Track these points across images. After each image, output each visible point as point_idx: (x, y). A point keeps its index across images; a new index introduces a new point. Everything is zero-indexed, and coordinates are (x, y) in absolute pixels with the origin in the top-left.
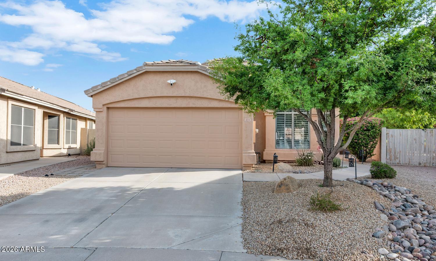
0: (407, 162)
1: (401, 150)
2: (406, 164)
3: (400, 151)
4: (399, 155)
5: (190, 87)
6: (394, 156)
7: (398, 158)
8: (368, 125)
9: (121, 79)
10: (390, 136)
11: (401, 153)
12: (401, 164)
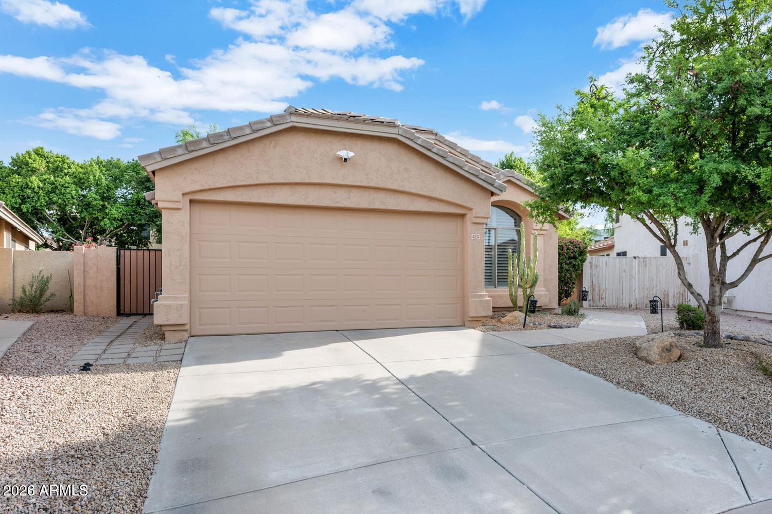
0: (615, 304)
1: (608, 287)
2: (614, 306)
3: (606, 288)
4: (604, 293)
5: (378, 169)
6: (598, 296)
7: (603, 298)
8: (576, 249)
9: (235, 138)
10: (594, 266)
11: (607, 291)
12: (606, 307)
